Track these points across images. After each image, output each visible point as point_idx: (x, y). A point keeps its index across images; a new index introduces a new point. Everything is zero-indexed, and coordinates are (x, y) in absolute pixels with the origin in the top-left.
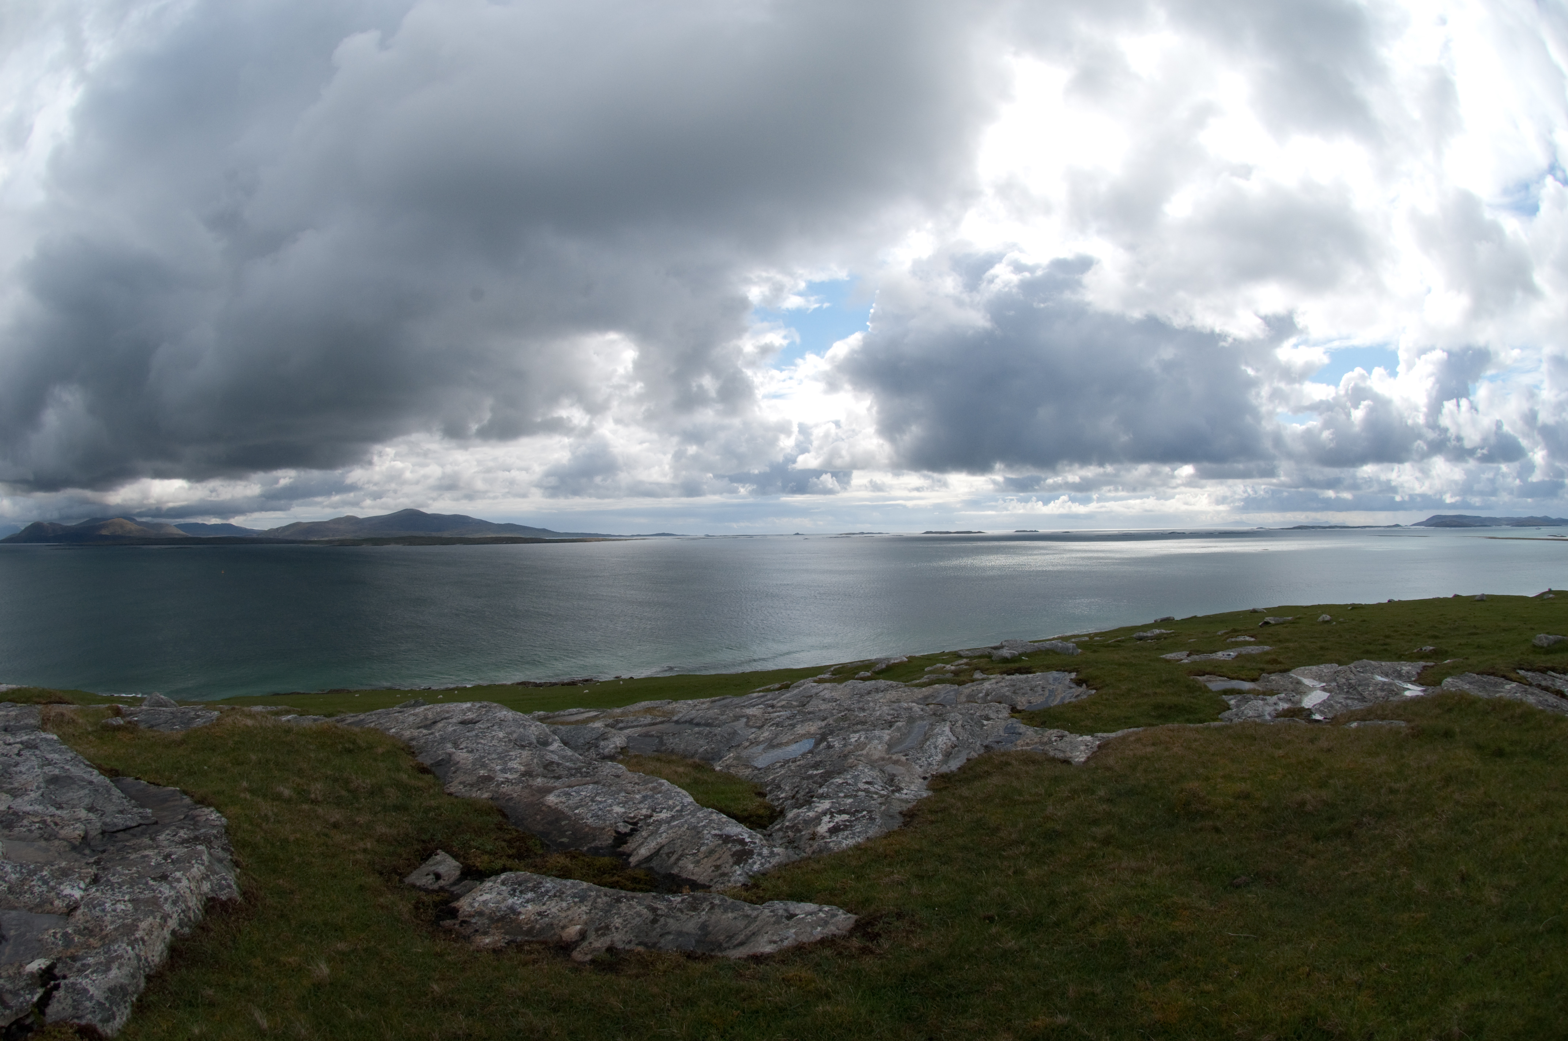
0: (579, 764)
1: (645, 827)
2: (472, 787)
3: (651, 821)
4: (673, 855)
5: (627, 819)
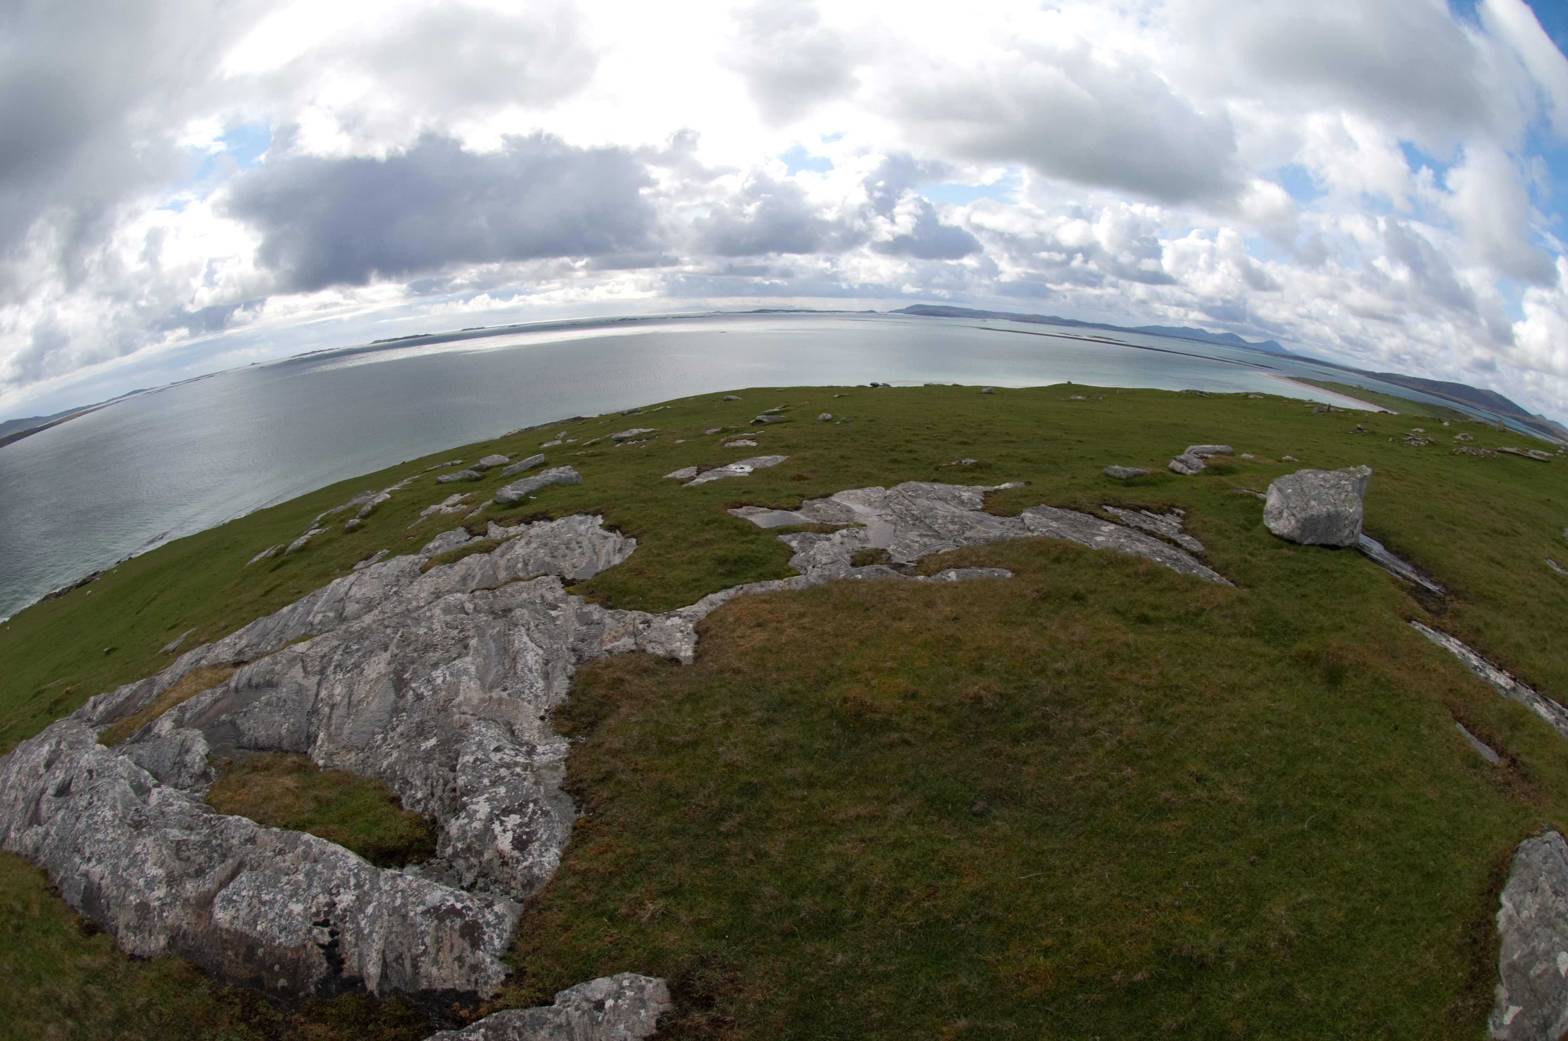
1: (340, 924)
2: (141, 932)
3: (339, 911)
4: (403, 960)
5: (315, 919)
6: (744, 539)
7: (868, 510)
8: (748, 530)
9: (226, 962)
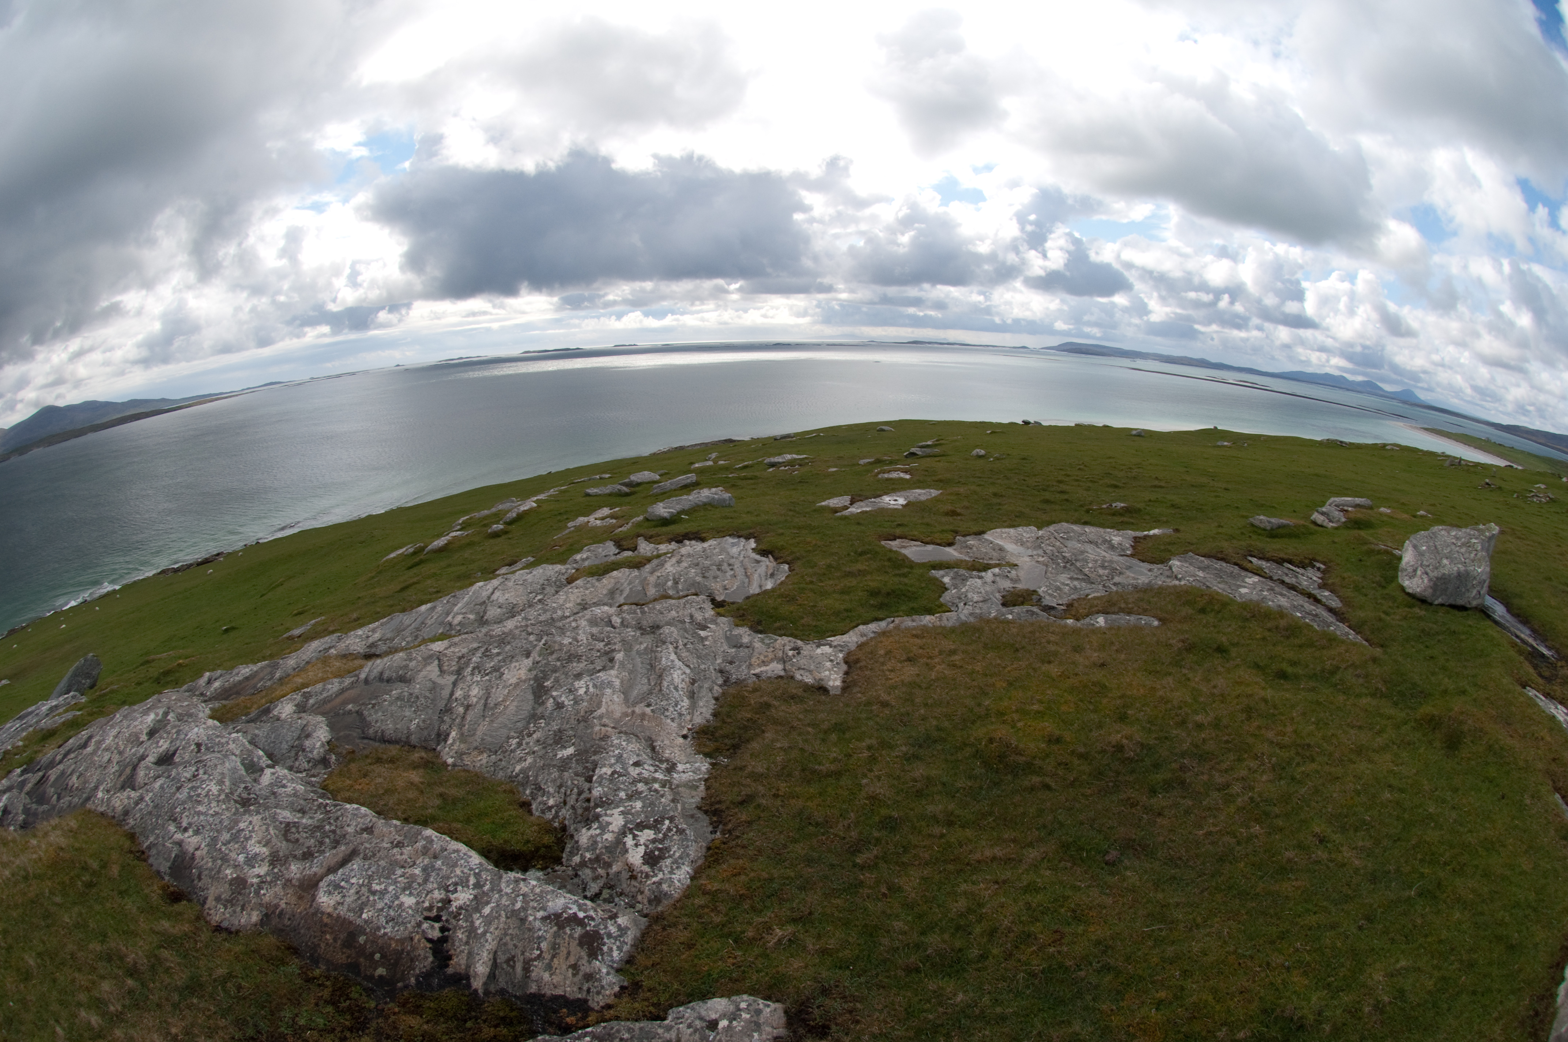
1: (454, 922)
2: (232, 905)
3: (453, 908)
4: (514, 962)
5: (426, 914)
6: (897, 572)
7: (1021, 549)
8: (900, 563)
9: (323, 945)
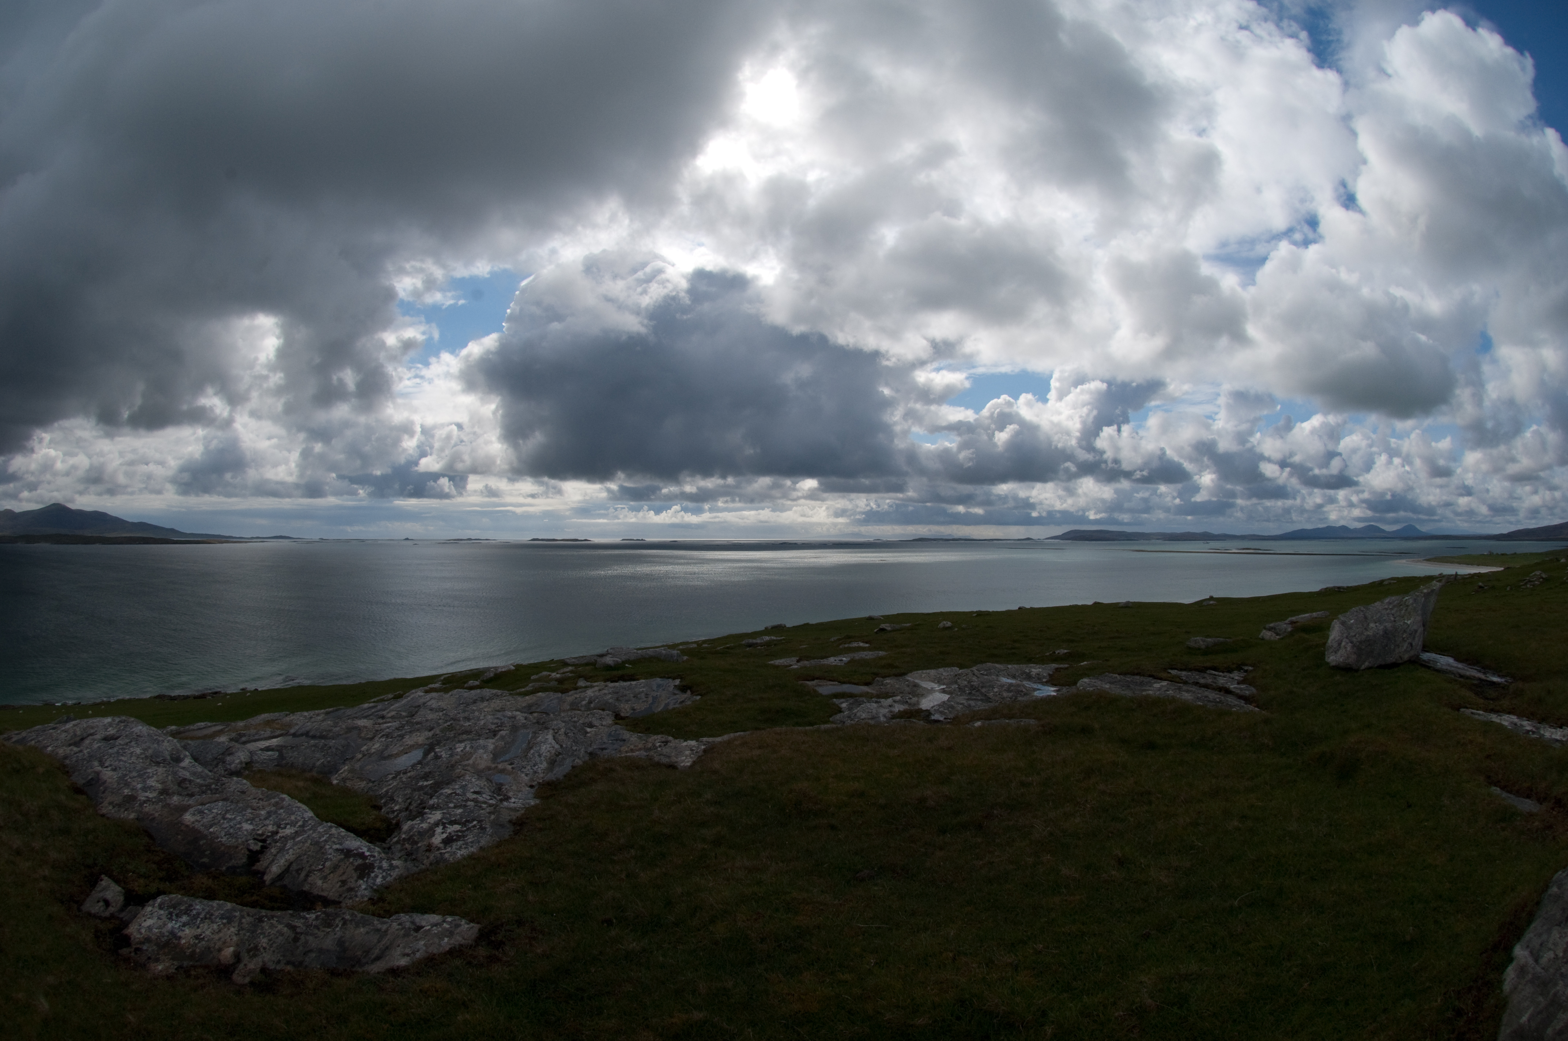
0: (209, 781)
1: (273, 844)
3: (277, 837)
4: (302, 871)
5: (256, 837)
